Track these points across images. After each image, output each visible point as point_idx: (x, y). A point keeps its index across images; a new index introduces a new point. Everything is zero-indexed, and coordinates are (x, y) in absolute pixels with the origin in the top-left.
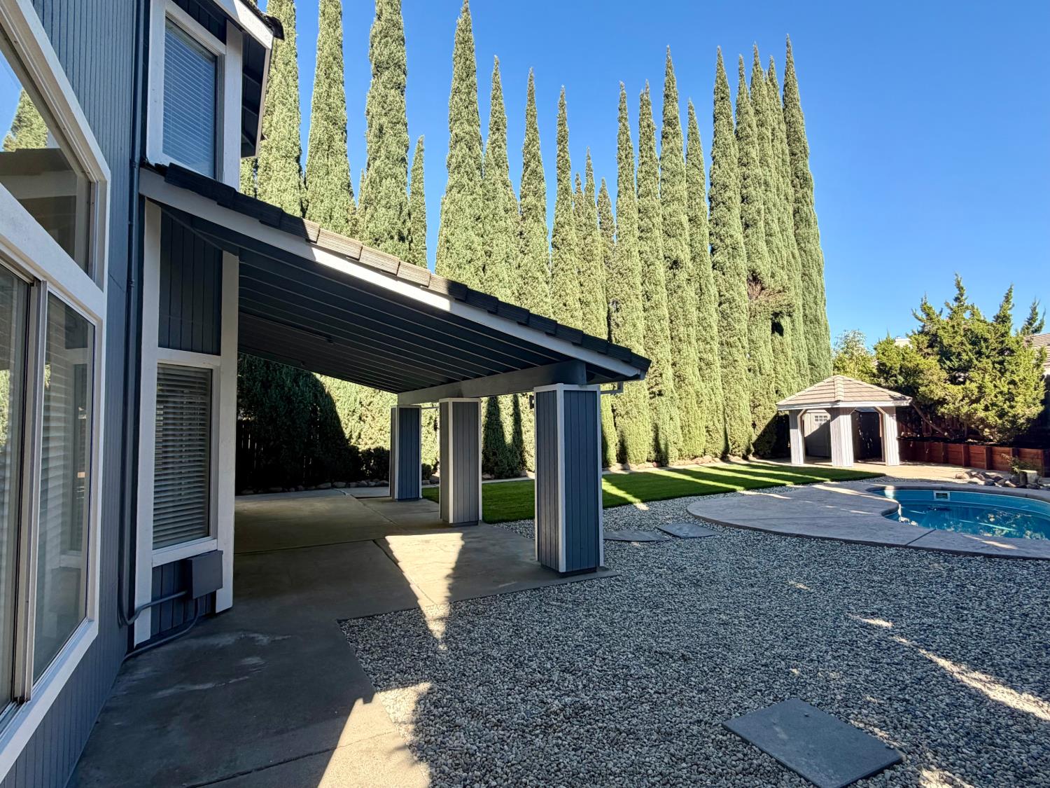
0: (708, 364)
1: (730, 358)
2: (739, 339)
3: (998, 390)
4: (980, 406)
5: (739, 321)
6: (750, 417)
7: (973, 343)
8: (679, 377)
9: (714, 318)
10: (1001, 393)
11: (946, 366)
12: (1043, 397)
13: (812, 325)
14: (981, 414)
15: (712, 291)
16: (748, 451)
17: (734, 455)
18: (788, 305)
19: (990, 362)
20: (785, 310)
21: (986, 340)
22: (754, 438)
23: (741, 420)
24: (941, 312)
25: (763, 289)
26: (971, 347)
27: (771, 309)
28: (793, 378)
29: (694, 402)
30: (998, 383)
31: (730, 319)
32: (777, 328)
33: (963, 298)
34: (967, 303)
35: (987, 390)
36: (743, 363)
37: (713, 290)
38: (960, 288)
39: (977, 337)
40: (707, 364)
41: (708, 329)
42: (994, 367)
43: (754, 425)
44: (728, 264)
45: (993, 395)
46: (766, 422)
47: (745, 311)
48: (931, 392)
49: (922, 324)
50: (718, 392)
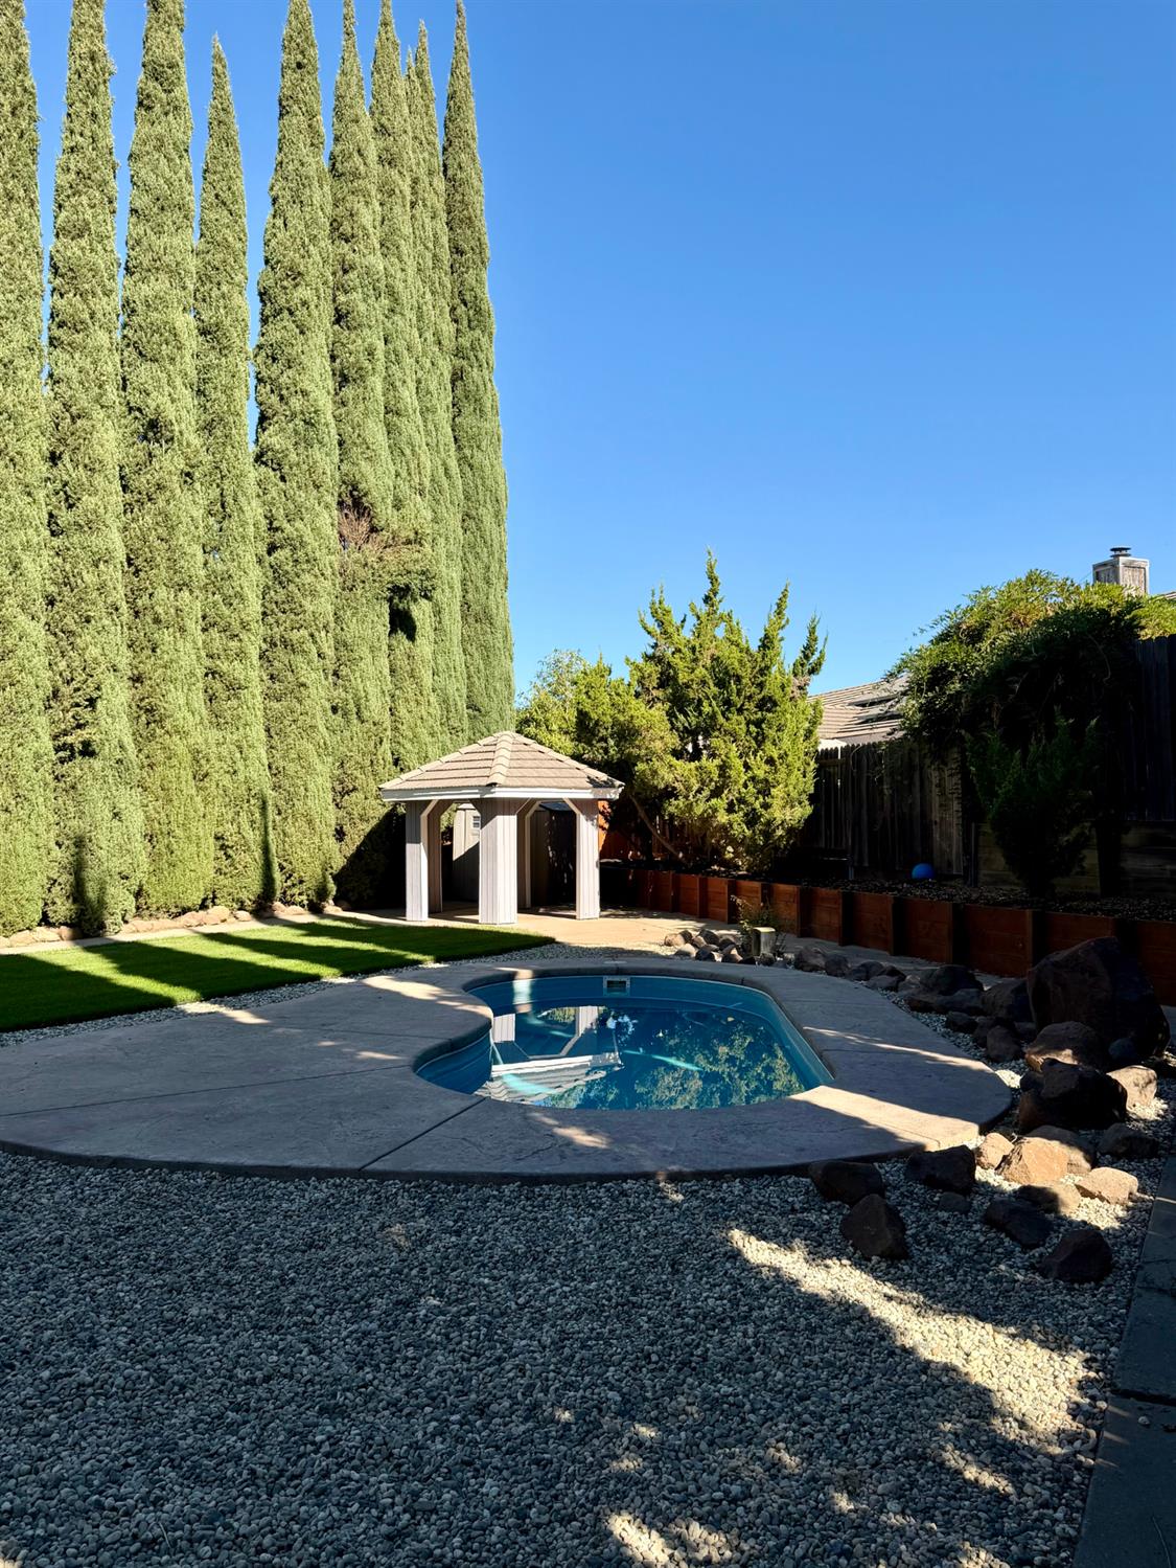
0: (234, 688)
1: (291, 678)
2: (312, 635)
3: (750, 774)
4: (720, 803)
5: (314, 593)
6: (332, 816)
7: (721, 684)
8: (150, 711)
9: (251, 579)
10: (753, 779)
11: (679, 725)
12: (812, 790)
13: (478, 625)
14: (723, 818)
15: (249, 514)
16: (322, 893)
17: (287, 903)
18: (423, 573)
19: (744, 722)
20: (415, 585)
21: (738, 679)
22: (339, 863)
23: (310, 822)
24: (683, 621)
25: (373, 530)
26: (715, 690)
27: (387, 578)
28: (432, 735)
29: (187, 774)
30: (751, 761)
31: (292, 587)
32: (402, 623)
33: (718, 597)
34: (722, 609)
35: (732, 773)
36: (319, 692)
37: (254, 511)
38: (713, 579)
39: (727, 673)
40: (228, 688)
41: (235, 602)
42: (748, 732)
43: (340, 834)
44: (293, 457)
45: (742, 782)
46: (367, 828)
47: (328, 572)
48: (655, 773)
49: (652, 641)
50: (252, 754)
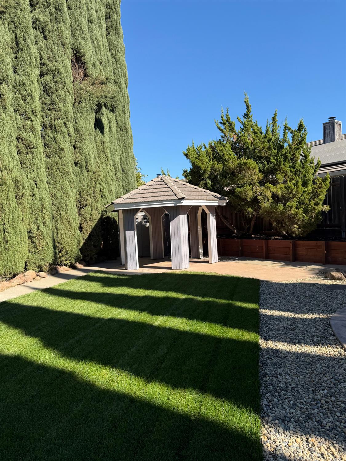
2: (65, 124)
6: (77, 219)
15: (31, 52)
18: (113, 98)
22: (82, 243)
25: (86, 75)
32: (99, 125)
33: (251, 115)
40: (27, 147)
43: (81, 228)
46: (93, 224)
47: (70, 91)
50: (42, 185)
